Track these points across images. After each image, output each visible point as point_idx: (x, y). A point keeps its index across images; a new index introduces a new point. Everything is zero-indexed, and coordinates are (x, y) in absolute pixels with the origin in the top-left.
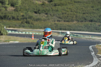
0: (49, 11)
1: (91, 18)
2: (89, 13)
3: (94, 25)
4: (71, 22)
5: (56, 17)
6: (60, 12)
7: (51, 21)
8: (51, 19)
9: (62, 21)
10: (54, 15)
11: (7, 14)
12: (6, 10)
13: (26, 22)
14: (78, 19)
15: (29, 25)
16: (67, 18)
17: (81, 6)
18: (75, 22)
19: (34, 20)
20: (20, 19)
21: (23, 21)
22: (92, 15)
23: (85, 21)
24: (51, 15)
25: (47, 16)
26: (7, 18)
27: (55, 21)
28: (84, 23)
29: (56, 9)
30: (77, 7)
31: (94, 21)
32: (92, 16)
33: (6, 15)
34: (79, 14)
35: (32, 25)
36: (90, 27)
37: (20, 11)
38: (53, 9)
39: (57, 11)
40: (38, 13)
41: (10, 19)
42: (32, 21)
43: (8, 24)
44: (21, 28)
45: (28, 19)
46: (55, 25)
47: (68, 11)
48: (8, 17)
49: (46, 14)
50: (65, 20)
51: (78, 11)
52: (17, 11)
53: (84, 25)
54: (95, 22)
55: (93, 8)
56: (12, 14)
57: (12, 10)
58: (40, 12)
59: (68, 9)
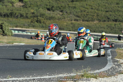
0: (65, 7)
1: (115, 17)
2: (113, 11)
3: (119, 25)
4: (91, 22)
5: (73, 16)
6: (77, 9)
7: (67, 20)
8: (67, 18)
9: (80, 20)
10: (70, 13)
11: (14, 11)
12: (13, 6)
13: (37, 21)
14: (99, 18)
15: (40, 24)
16: (86, 17)
17: (103, 3)
18: (96, 22)
19: (47, 19)
20: (29, 17)
21: (33, 20)
22: (117, 13)
23: (108, 21)
24: (66, 12)
25: (63, 14)
26: (14, 16)
27: (71, 20)
28: (106, 23)
29: (74, 5)
30: (98, 4)
31: (118, 20)
32: (117, 15)
33: (12, 12)
34: (101, 12)
35: (44, 25)
36: (114, 28)
37: (29, 7)
38: (69, 6)
39: (75, 7)
40: (52, 10)
41: (17, 16)
42: (45, 20)
43: (15, 24)
44: (30, 28)
45: (39, 17)
46: (72, 25)
47: (88, 9)
48: (16, 14)
49: (61, 11)
50: (84, 19)
51: (100, 8)
52: (26, 7)
53: (107, 26)
54: (120, 22)
55: (118, 5)
56: (20, 10)
57: (20, 6)
58: (54, 8)
59: (88, 6)
